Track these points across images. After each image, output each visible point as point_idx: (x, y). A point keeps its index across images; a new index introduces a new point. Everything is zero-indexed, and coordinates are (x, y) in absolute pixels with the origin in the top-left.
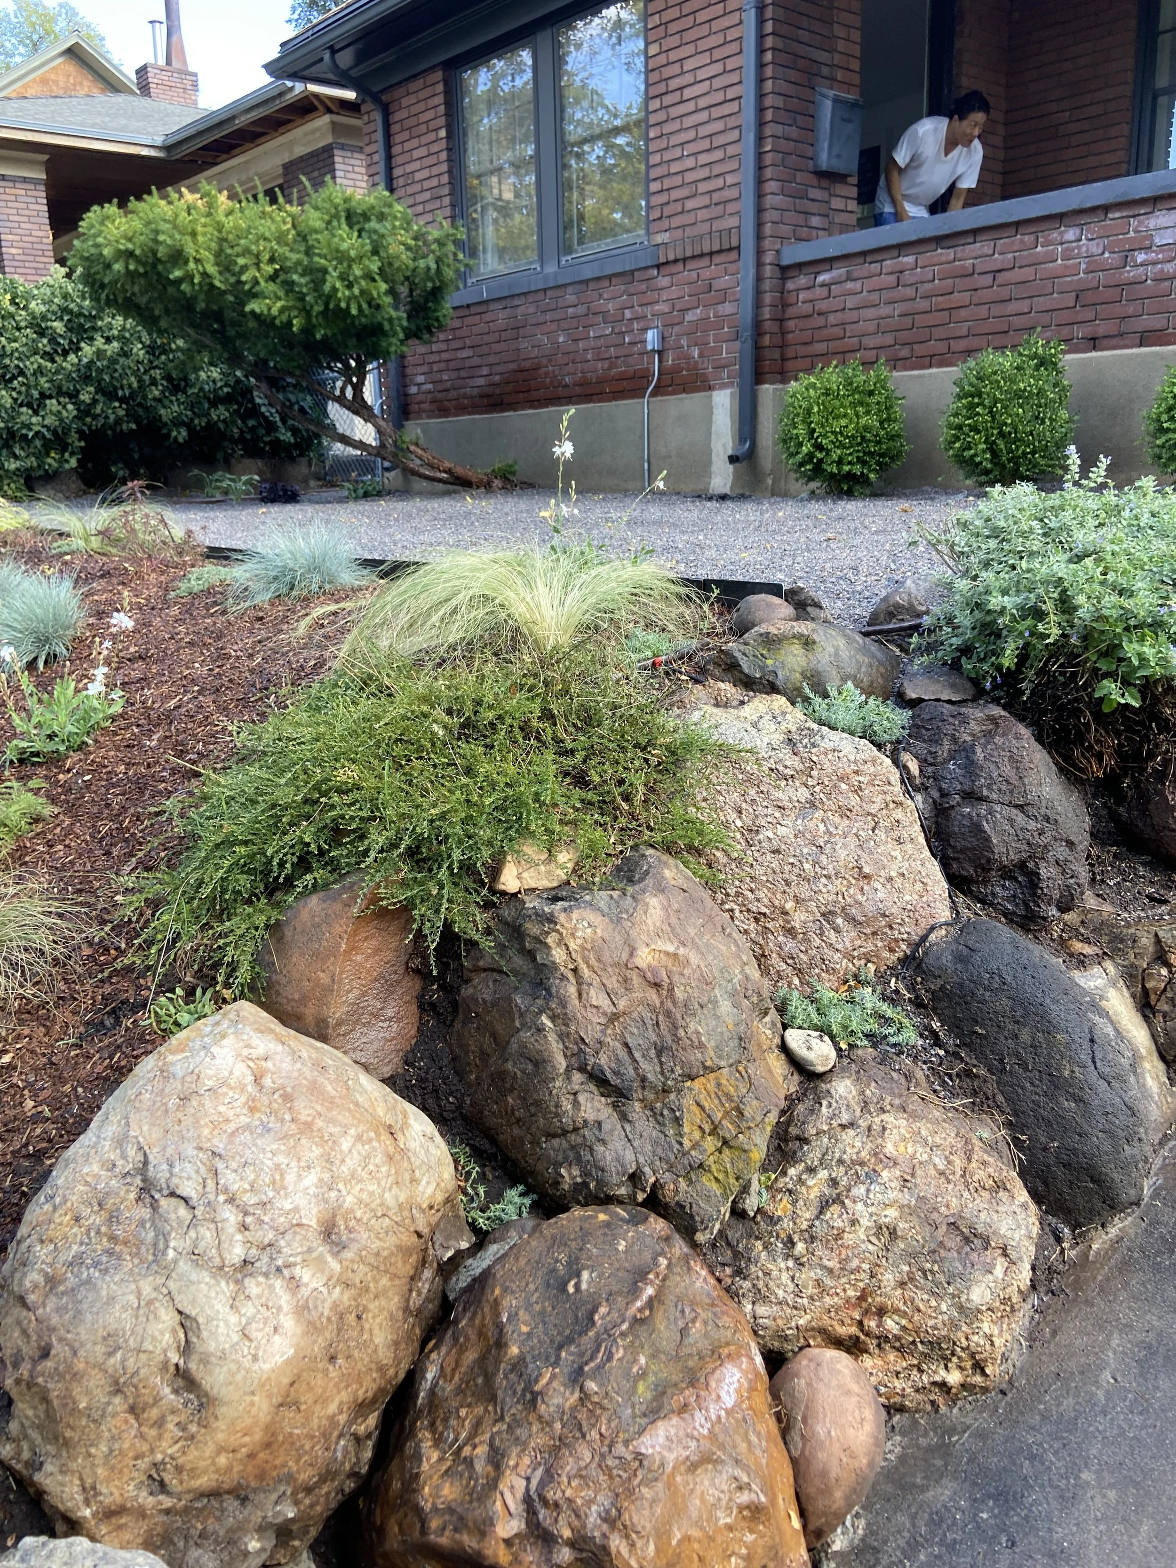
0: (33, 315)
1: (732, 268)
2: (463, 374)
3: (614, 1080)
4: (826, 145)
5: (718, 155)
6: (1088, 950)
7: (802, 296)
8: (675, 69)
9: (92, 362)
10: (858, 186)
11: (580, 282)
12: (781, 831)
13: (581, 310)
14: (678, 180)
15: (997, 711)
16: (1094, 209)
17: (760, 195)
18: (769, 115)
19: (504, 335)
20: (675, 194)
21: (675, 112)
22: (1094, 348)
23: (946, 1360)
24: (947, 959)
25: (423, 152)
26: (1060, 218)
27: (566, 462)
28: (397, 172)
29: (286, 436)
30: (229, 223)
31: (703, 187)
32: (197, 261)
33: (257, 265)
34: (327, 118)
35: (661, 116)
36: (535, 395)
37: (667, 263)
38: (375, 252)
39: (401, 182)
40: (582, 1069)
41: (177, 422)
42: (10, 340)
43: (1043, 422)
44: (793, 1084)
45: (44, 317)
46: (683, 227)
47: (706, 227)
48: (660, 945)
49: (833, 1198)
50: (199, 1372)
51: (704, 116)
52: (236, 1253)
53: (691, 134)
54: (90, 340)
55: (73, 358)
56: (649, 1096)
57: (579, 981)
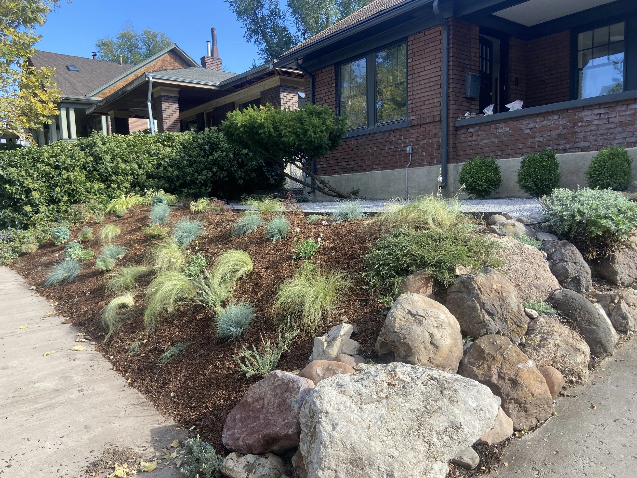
0: (199, 143)
1: (438, 127)
2: (338, 161)
3: (491, 312)
4: (469, 89)
5: (432, 93)
6: (594, 300)
7: (462, 136)
8: (417, 66)
9: (217, 159)
10: (479, 101)
11: (383, 132)
12: (516, 266)
13: (383, 140)
14: (418, 100)
15: (566, 241)
16: (563, 110)
17: (448, 105)
18: (451, 81)
19: (354, 149)
20: (417, 105)
21: (417, 79)
22: (566, 152)
23: (572, 375)
24: (561, 297)
25: (326, 91)
26: (552, 113)
28: (316, 97)
29: (273, 181)
31: (427, 102)
32: (268, 127)
33: (286, 129)
34: (278, 77)
35: (413, 81)
36: (364, 168)
37: (414, 125)
38: (323, 124)
39: (318, 100)
40: (484, 309)
41: (240, 178)
42: (193, 152)
43: (551, 175)
44: (529, 320)
45: (202, 144)
46: (420, 114)
47: (429, 115)
48: (498, 284)
49: (543, 339)
50: (435, 342)
51: (428, 81)
52: (436, 325)
53: (423, 86)
54: (216, 151)
55: (211, 157)
56: (499, 316)
57: (481, 291)
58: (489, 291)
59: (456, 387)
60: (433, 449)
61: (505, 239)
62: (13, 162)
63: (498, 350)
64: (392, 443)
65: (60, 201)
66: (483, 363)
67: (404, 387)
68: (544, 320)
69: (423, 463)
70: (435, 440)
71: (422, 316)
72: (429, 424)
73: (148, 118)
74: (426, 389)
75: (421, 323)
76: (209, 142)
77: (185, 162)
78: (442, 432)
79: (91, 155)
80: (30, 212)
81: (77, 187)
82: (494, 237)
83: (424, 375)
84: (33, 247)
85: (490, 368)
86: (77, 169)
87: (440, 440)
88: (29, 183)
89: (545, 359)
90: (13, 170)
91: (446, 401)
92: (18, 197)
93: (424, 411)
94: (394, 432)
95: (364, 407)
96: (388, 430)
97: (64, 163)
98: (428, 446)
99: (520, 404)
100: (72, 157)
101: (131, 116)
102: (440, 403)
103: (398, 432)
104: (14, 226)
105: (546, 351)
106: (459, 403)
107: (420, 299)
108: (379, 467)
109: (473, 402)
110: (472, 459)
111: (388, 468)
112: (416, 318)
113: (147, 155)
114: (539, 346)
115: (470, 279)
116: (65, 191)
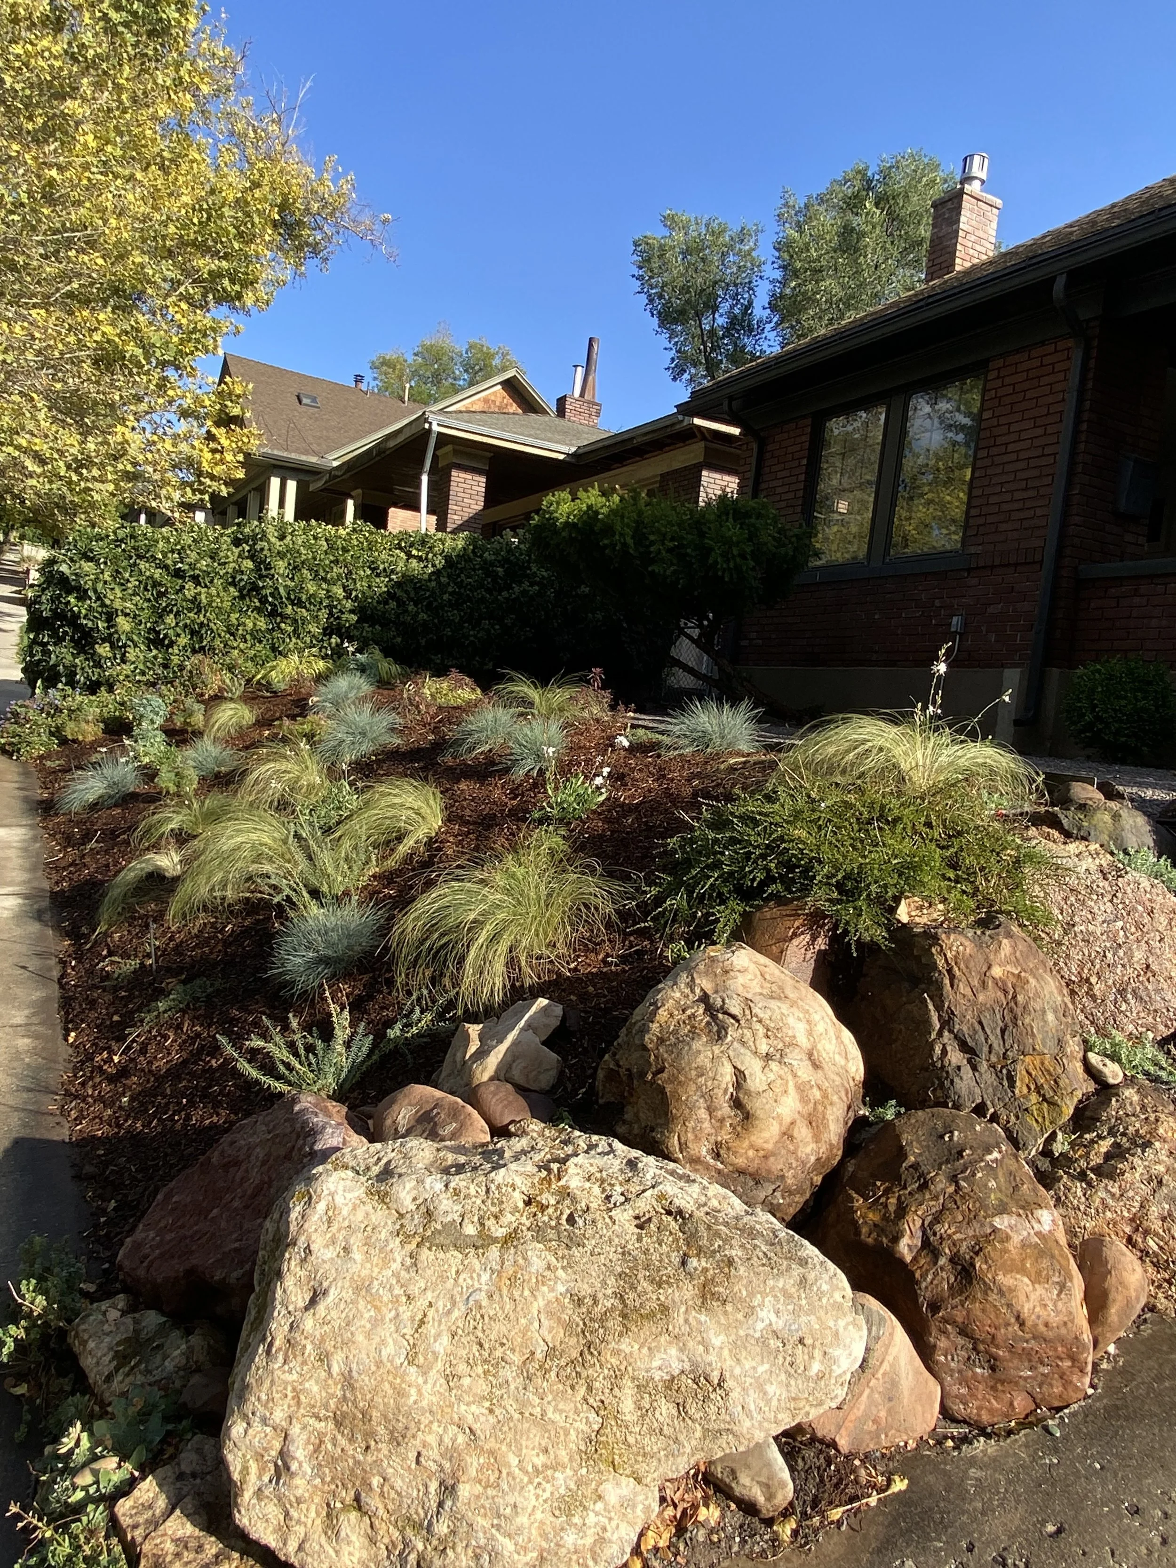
1: (1033, 576)
2: (790, 635)
3: (970, 1043)
4: (1125, 493)
5: (1031, 494)
7: (1092, 605)
8: (1004, 430)
9: (517, 598)
11: (900, 576)
12: (1091, 928)
13: (897, 596)
14: (995, 509)
17: (1064, 526)
18: (1080, 468)
20: (990, 519)
21: (997, 460)
25: (786, 473)
27: (940, 676)
30: (648, 512)
31: (1015, 516)
32: (621, 535)
33: (663, 541)
34: (702, 444)
35: (987, 462)
37: (977, 568)
38: (750, 539)
39: (765, 493)
40: (951, 1031)
42: (468, 577)
44: (1090, 1087)
45: (492, 564)
46: (995, 543)
47: (1014, 545)
48: (1009, 968)
49: (1117, 1153)
50: (745, 1100)
51: (1023, 465)
52: (763, 1048)
53: (1011, 477)
54: (520, 583)
55: (505, 594)
56: (994, 1059)
57: (952, 977)
58: (975, 982)
59: (736, 1253)
60: (612, 1433)
61: (1073, 847)
62: (91, 551)
63: (947, 1161)
64: (482, 1387)
65: (172, 644)
66: (887, 1192)
67: (571, 1220)
68: (1136, 1098)
69: (569, 1472)
70: (628, 1406)
71: (734, 1017)
72: (616, 1352)
73: (417, 509)
74: (639, 1239)
75: (720, 1035)
76: (506, 560)
77: (446, 597)
78: (655, 1387)
79: (252, 557)
80: (107, 658)
81: (209, 620)
82: (1047, 837)
83: (648, 1194)
84: (90, 731)
85: (902, 1211)
86: (218, 582)
87: (644, 1413)
88: (115, 597)
89: (1109, 1214)
90: (88, 567)
91: (688, 1291)
92: (90, 624)
93: (613, 1307)
94: (499, 1353)
95: (426, 1255)
96: (481, 1345)
97: (192, 566)
98: (596, 1421)
99: (975, 1342)
100: (213, 556)
101: (396, 506)
102: (667, 1294)
103: (510, 1356)
104: (72, 683)
105: (1115, 1190)
106: (729, 1307)
107: (752, 967)
108: (419, 1454)
109: (777, 1312)
110: (768, 1486)
111: (447, 1465)
112: (714, 1017)
113: (369, 572)
114: (1098, 1170)
115: (931, 936)
116: (186, 626)
